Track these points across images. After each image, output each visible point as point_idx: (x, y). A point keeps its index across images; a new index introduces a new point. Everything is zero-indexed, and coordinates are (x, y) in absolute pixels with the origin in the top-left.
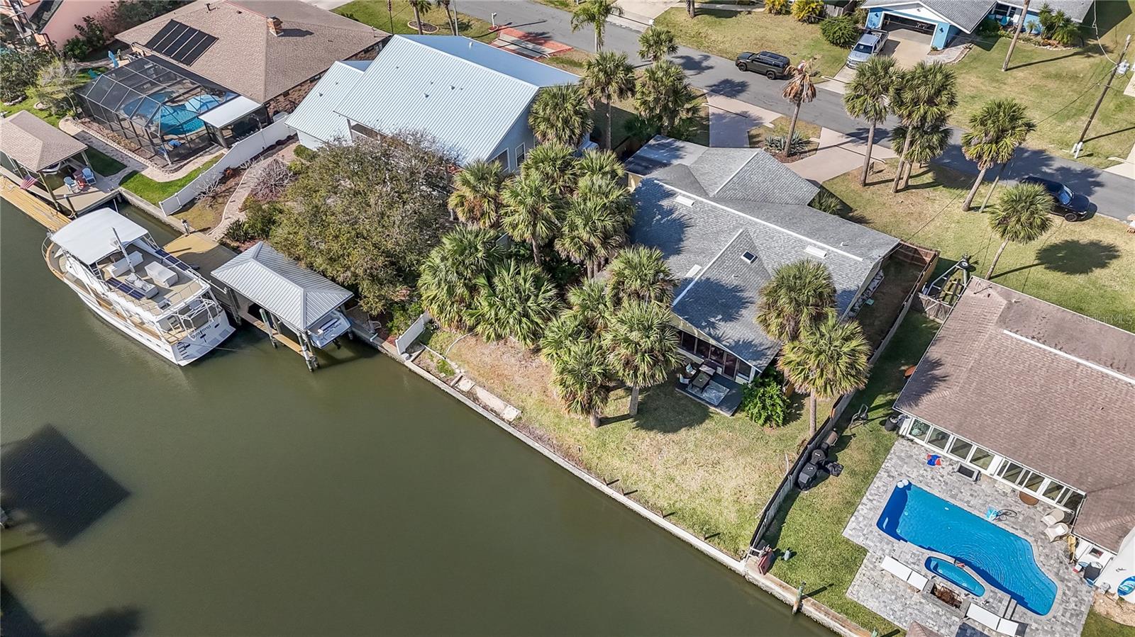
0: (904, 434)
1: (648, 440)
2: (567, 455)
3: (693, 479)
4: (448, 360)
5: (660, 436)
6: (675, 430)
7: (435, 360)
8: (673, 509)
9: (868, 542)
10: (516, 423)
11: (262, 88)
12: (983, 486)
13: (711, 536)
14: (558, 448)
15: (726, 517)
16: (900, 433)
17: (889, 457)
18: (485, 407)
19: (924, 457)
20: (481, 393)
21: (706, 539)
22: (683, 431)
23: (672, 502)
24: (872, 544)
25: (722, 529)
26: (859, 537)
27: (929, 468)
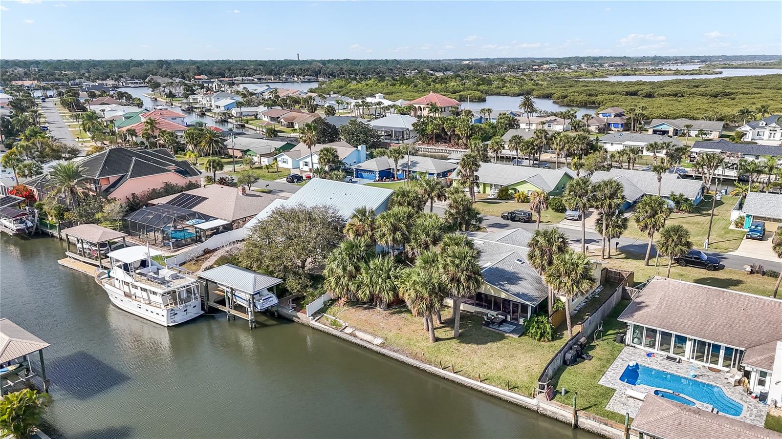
0: (629, 343)
1: (466, 348)
2: (415, 357)
3: (499, 364)
4: (338, 320)
5: (474, 346)
6: (485, 343)
7: (330, 320)
8: (486, 377)
9: (615, 386)
10: (382, 345)
11: (232, 215)
12: (684, 365)
13: (513, 388)
14: (410, 355)
15: (522, 378)
16: (626, 343)
17: (621, 353)
18: (361, 339)
19: (644, 354)
20: (359, 334)
21: (509, 389)
22: (489, 344)
23: (485, 374)
24: (617, 387)
25: (519, 384)
26: (609, 384)
27: (648, 358)
